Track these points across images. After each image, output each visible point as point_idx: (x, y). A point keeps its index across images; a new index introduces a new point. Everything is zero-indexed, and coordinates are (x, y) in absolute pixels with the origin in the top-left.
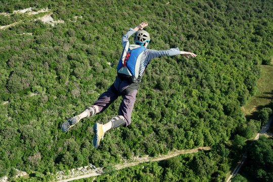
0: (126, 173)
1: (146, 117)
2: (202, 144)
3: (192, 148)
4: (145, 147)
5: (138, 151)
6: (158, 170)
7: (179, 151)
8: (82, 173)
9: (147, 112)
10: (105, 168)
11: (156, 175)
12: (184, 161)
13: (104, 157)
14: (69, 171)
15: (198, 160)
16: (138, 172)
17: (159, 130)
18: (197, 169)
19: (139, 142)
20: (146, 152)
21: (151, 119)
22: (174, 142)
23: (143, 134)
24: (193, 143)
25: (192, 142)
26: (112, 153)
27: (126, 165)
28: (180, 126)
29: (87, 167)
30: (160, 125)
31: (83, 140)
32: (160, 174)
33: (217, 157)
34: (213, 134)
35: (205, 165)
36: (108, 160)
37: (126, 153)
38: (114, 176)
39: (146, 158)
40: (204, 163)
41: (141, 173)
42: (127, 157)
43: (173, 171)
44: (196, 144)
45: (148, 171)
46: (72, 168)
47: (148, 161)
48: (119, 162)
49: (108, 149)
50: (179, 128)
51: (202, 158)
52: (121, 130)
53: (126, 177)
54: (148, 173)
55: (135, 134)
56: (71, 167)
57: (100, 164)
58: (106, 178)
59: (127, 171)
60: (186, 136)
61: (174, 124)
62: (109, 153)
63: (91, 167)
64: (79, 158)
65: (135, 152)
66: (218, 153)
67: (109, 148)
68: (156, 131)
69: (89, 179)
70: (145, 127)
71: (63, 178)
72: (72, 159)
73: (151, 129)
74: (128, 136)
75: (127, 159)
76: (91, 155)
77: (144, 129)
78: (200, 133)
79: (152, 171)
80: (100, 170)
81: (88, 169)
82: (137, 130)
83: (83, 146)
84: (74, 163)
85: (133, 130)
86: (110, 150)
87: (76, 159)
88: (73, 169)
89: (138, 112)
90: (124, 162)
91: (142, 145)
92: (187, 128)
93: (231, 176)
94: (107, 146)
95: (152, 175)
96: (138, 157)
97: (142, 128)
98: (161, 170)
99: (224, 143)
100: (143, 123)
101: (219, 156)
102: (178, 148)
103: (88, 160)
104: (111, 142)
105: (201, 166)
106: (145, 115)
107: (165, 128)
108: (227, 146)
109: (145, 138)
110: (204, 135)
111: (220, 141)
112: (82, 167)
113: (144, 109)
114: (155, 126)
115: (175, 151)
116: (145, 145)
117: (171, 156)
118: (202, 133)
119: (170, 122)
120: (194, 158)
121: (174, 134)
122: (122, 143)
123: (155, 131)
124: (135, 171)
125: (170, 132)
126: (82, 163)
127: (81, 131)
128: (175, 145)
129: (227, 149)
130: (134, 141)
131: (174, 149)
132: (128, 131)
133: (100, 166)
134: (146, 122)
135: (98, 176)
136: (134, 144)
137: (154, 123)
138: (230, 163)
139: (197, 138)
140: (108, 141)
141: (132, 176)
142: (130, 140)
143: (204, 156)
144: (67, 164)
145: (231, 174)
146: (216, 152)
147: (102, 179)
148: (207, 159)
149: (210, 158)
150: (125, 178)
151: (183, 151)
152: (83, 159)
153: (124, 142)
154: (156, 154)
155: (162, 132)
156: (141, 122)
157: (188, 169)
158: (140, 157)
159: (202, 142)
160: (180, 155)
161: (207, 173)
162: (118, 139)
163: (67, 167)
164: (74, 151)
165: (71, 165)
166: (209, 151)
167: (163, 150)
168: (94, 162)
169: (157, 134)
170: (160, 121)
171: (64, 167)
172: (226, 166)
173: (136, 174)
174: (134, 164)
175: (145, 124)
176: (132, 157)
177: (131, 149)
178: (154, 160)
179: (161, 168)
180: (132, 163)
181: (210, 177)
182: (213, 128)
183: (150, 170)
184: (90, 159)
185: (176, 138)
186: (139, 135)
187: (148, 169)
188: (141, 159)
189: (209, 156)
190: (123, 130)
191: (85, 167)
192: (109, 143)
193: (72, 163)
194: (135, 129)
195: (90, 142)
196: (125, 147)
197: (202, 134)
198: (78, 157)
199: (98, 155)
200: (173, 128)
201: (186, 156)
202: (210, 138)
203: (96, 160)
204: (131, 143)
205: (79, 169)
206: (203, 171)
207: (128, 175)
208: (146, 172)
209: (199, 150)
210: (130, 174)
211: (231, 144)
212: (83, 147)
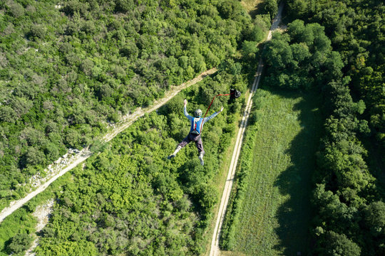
0: (121, 140)
1: (118, 57)
2: (205, 68)
3: (194, 77)
4: (133, 98)
5: (125, 107)
6: (160, 121)
7: (178, 87)
8: (64, 166)
9: (117, 51)
10: (91, 146)
11: (160, 127)
12: (189, 98)
13: (83, 133)
14: (45, 170)
15: (205, 90)
16: (135, 134)
17: (142, 69)
18: (208, 100)
19: (122, 95)
20: (136, 104)
21: (125, 58)
22: (168, 78)
23: (123, 82)
24: (193, 70)
25: (191, 70)
26: (92, 124)
27: (117, 130)
28: (168, 54)
29: (67, 154)
30: (141, 61)
31: (45, 122)
32: (164, 125)
33: (228, 78)
34: (214, 51)
35: (216, 93)
36: (91, 134)
37: (110, 115)
38: (107, 151)
39: (139, 112)
40: (215, 91)
41: (141, 133)
42: (114, 120)
43: (180, 115)
44: (197, 71)
45: (148, 127)
46: (47, 165)
47: (143, 115)
48: (106, 132)
49: (84, 121)
50: (168, 57)
51: (209, 85)
52: (91, 88)
53: (123, 145)
54: (149, 130)
55: (112, 87)
56: (45, 165)
57: (83, 144)
58: (98, 158)
59: (122, 138)
60: (180, 64)
61: (159, 53)
62: (88, 125)
63: (72, 152)
64: (50, 149)
65: (121, 109)
66: (228, 72)
67: (85, 118)
68: (140, 72)
69: (77, 169)
70: (122, 72)
71: (42, 183)
72: (42, 153)
73: (132, 72)
74: (104, 93)
75: (115, 122)
76: (65, 138)
77: (122, 75)
78: (198, 54)
79: (153, 126)
80: (86, 150)
81: (69, 157)
82: (113, 80)
83: (47, 131)
84: (46, 158)
85: (107, 82)
86: (87, 122)
87: (46, 152)
88: (50, 166)
89: (103, 54)
90: (112, 128)
91: (127, 98)
92: (179, 53)
93: (251, 95)
94: (81, 118)
95: (155, 130)
96: (128, 115)
97: (119, 74)
98: (163, 120)
99: (231, 58)
100: (118, 67)
101: (230, 76)
102: (176, 83)
103: (64, 146)
104: (84, 110)
105: (211, 96)
106: (115, 56)
107: (149, 63)
108: (236, 60)
109: (128, 87)
110: (203, 55)
111: (226, 56)
112: (60, 158)
113: (111, 48)
114: (134, 65)
115: (173, 89)
116: (131, 96)
117: (170, 98)
118: (200, 53)
119: (154, 53)
120: (201, 89)
121: (165, 67)
122: (99, 105)
123: (137, 72)
124: (132, 133)
125: (158, 66)
126: (58, 153)
127: (36, 112)
128: (170, 81)
129: (238, 64)
130: (114, 97)
131: (171, 86)
132: (101, 86)
133: (84, 147)
134: (120, 64)
135: (87, 160)
136: (117, 100)
137: (132, 62)
138: (246, 80)
139: (196, 62)
140: (79, 111)
141: (131, 141)
142: (108, 97)
143: (211, 82)
144: (38, 163)
145: (250, 92)
146: (225, 72)
147: (94, 161)
148: (216, 85)
149: (220, 82)
150: (122, 147)
151: (183, 85)
152: (56, 148)
153: (102, 103)
154: (150, 102)
155: (147, 71)
156: (113, 67)
157: (197, 105)
158: (130, 113)
159: (204, 65)
160: (181, 91)
161: (222, 101)
162: (92, 101)
163: (39, 167)
164: (38, 143)
165: (45, 162)
166: (216, 74)
167: (156, 93)
168: (73, 145)
169: (142, 75)
170: (139, 57)
171: (36, 168)
172: (242, 85)
173: (134, 136)
174: (126, 126)
175: (121, 68)
176: (120, 117)
177: (114, 108)
178: (151, 110)
179: (162, 117)
180: (124, 125)
181: (226, 105)
182: (212, 42)
183: (150, 125)
184: (66, 143)
185: (168, 71)
186: (119, 86)
187: (147, 124)
188: (133, 115)
189: (217, 80)
190: (94, 88)
191: (64, 156)
192: (82, 112)
193: (44, 159)
194: (109, 80)
195: (54, 121)
196: (105, 108)
197: (200, 55)
198: (48, 147)
199: (75, 134)
200: (160, 59)
201: (189, 91)
202: (212, 56)
203: (75, 141)
204: (112, 100)
205: (58, 162)
206: (217, 101)
207: (125, 143)
208: (146, 130)
209: (204, 76)
210: (127, 140)
211: (241, 56)
212: (49, 132)
